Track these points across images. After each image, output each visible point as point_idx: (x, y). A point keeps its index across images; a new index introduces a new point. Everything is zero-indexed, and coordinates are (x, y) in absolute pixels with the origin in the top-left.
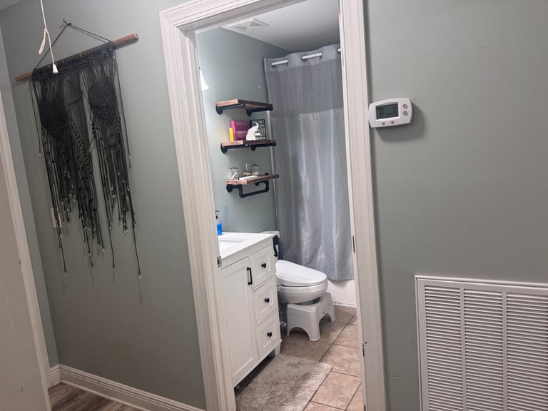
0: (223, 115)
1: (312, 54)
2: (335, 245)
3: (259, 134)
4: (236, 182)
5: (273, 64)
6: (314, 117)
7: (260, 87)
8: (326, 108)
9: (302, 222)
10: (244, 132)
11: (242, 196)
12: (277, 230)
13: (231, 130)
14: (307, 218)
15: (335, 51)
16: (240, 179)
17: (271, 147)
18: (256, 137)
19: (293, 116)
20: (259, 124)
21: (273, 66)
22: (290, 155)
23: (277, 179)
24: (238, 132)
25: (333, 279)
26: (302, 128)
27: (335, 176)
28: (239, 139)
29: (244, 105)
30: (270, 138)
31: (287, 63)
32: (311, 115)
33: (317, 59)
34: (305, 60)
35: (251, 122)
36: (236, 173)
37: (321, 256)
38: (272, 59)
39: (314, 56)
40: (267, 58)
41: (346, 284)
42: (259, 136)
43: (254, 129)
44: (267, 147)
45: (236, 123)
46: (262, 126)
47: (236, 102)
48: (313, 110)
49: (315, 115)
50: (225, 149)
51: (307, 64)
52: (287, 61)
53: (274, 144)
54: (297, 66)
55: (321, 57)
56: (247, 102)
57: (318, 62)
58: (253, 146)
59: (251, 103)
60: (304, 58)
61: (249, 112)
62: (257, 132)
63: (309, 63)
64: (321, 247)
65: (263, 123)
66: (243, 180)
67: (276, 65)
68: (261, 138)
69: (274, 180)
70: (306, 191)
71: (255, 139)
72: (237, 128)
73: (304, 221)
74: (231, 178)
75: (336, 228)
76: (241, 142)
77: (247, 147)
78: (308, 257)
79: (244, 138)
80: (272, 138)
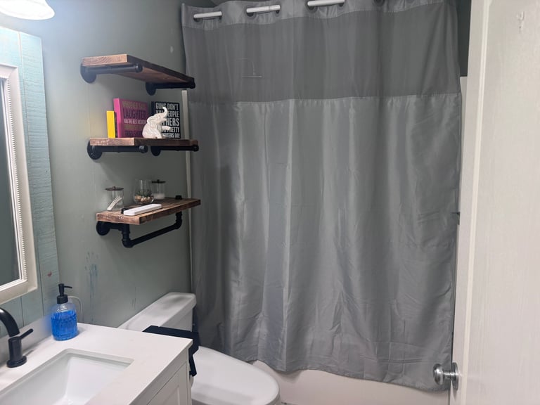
0: (96, 85)
1: (262, 6)
2: (285, 316)
3: (168, 128)
4: (117, 218)
5: (196, 16)
6: (260, 108)
7: (172, 50)
8: (280, 96)
9: (232, 276)
10: (140, 122)
11: (129, 243)
12: (190, 291)
13: (110, 115)
14: (241, 269)
15: (303, 4)
16: (126, 212)
17: (187, 152)
18: (163, 132)
19: (226, 102)
20: (169, 110)
21: (196, 20)
22: (219, 166)
23: (197, 208)
24: (126, 121)
25: (280, 369)
26: (240, 124)
27: (292, 206)
28: (127, 134)
29: (140, 69)
30: (187, 137)
31: (220, 17)
32: (256, 106)
33: (270, 15)
34: (251, 14)
35: (153, 104)
36: (118, 199)
37: (261, 330)
38: (195, 9)
39: (266, 9)
40: (186, 4)
41: (298, 375)
42: (167, 132)
43: (160, 117)
44: (180, 152)
45: (124, 103)
46: (173, 113)
47: (123, 59)
48: (260, 99)
49: (263, 105)
50: (96, 152)
51: (253, 21)
52: (219, 14)
53: (194, 148)
54: (237, 21)
55: (278, 12)
56: (148, 65)
57: (271, 19)
58: (156, 147)
59: (155, 67)
60: (249, 10)
61: (152, 87)
62: (164, 124)
63: (257, 20)
64: (261, 315)
65: (176, 108)
66: (131, 214)
67: (202, 19)
68: (172, 135)
69: (190, 209)
70: (242, 225)
71: (159, 137)
72: (126, 113)
73: (237, 273)
74: (108, 208)
75: (290, 288)
76: (131, 141)
77: (142, 151)
78: (239, 332)
79: (138, 133)
80: (190, 136)
